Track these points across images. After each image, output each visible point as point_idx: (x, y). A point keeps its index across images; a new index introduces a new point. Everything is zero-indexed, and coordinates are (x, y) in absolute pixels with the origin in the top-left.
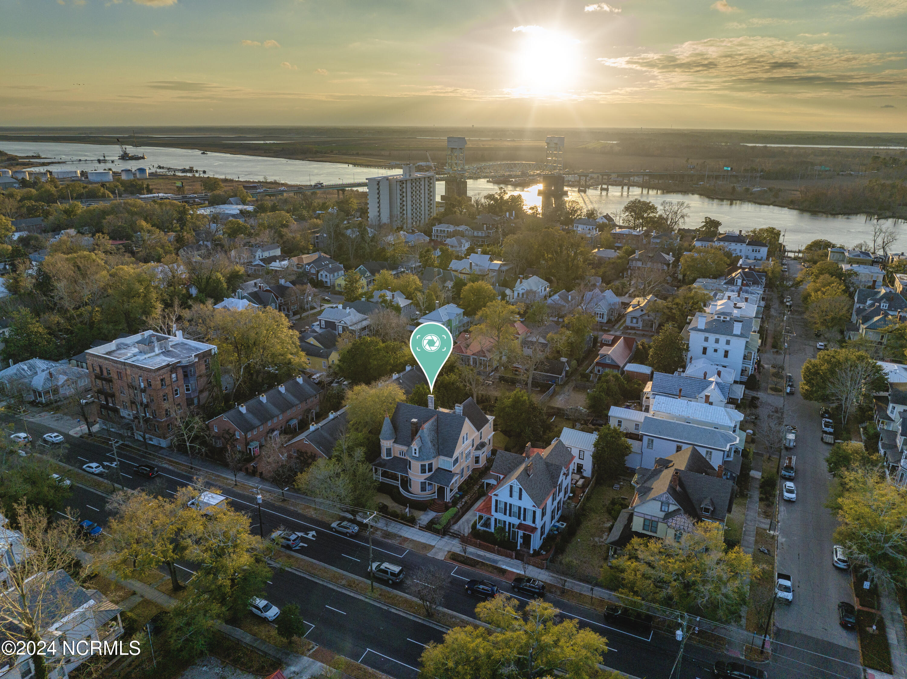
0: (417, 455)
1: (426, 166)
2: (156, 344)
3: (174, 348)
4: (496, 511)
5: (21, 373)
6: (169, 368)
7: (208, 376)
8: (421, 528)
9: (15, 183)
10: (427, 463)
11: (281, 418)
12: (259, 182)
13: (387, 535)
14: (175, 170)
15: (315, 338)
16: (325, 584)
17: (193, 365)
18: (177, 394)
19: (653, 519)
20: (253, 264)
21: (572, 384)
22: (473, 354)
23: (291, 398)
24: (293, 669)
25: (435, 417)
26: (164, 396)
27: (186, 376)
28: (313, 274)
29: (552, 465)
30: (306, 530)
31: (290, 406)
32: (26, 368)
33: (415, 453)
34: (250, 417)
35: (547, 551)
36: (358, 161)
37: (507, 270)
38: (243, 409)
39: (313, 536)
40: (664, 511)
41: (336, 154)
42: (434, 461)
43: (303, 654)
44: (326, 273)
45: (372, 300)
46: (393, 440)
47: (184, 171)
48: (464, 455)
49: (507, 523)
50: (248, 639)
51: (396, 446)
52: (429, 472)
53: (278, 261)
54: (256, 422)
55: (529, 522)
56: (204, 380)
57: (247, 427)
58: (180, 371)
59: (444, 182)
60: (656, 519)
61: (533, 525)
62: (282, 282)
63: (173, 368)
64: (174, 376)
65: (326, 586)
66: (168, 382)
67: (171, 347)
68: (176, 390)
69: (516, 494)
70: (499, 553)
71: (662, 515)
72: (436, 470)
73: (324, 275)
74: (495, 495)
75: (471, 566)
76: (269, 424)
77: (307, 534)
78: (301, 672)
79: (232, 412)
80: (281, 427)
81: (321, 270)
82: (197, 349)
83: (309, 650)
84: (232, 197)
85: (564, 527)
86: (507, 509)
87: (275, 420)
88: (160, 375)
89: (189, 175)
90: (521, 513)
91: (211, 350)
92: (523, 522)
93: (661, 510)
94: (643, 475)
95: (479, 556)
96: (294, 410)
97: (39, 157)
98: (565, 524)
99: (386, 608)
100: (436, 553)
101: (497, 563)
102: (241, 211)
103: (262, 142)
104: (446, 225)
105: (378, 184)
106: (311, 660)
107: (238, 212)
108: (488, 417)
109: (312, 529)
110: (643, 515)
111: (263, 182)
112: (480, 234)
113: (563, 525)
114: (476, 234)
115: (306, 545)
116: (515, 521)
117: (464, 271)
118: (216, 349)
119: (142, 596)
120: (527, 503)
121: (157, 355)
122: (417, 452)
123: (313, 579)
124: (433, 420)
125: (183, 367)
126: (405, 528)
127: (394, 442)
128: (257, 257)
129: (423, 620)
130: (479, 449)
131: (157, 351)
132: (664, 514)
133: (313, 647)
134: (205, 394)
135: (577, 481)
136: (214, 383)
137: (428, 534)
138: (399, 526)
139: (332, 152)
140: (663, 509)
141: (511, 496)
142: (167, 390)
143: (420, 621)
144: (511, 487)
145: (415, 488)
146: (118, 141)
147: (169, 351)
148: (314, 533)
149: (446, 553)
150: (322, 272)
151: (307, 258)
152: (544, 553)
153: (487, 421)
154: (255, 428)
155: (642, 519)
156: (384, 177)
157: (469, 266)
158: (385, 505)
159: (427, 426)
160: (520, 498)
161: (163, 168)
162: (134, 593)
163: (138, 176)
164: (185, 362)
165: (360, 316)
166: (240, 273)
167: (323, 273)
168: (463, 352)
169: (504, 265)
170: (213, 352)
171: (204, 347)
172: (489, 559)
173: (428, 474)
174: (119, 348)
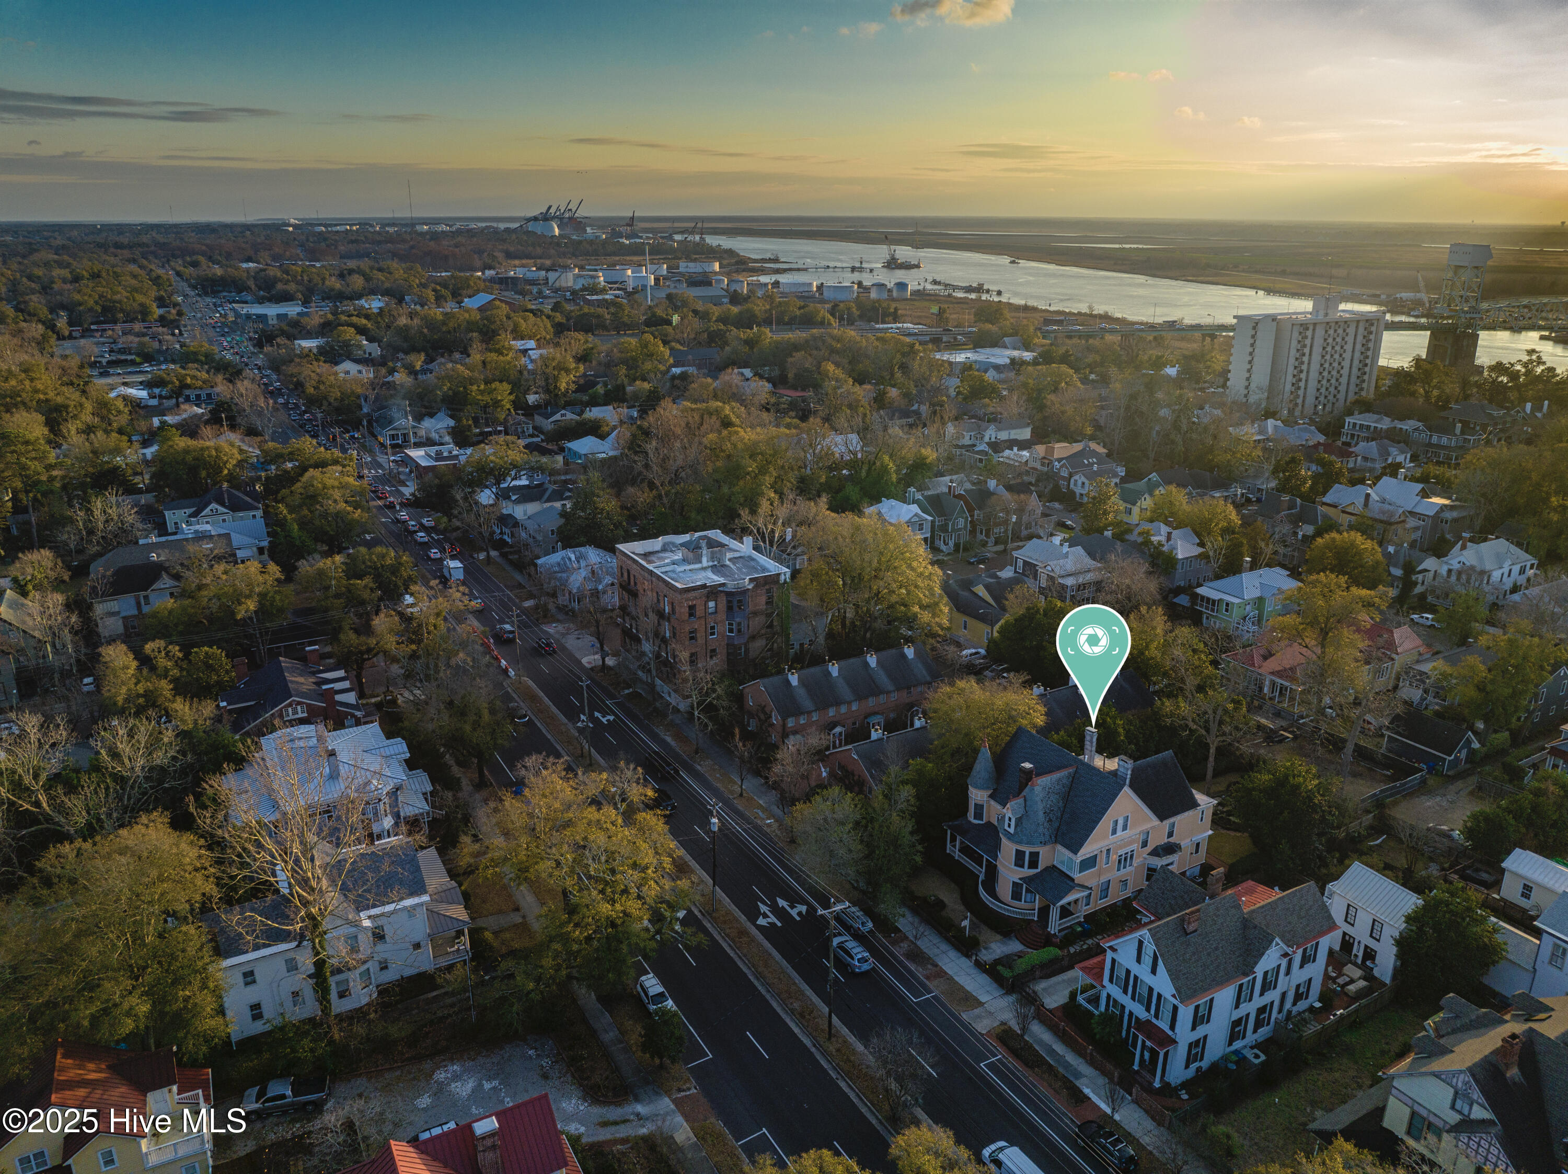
0: (1012, 830)
1: (1411, 301)
2: (705, 551)
3: (734, 564)
4: (1111, 981)
5: (565, 564)
6: (705, 591)
7: (769, 615)
8: (979, 965)
9: (724, 297)
10: (1028, 850)
11: (854, 707)
12: (1080, 314)
13: (917, 956)
14: (955, 288)
15: (987, 587)
16: (768, 997)
17: (745, 592)
18: (713, 634)
19: (1432, 1119)
20: (977, 449)
21: (1473, 780)
22: (1272, 673)
23: (883, 679)
24: (639, 1108)
25: (1071, 770)
26: (691, 633)
27: (730, 608)
28: (1063, 478)
29: (1255, 927)
30: (794, 899)
31: (875, 690)
32: (573, 557)
33: (1009, 826)
34: (801, 693)
35: (1192, 1096)
36: (1278, 286)
37: (1455, 520)
38: (794, 679)
39: (800, 914)
40: (1460, 1112)
41: (1243, 271)
42: (1043, 851)
43: (668, 1093)
44: (1083, 479)
45: (1127, 537)
46: (990, 792)
47: (969, 289)
48: (1114, 857)
49: (1127, 1012)
50: (609, 1036)
51: (992, 802)
52: (1029, 867)
53: (1015, 449)
54: (808, 704)
55: (1164, 1025)
56: (759, 621)
57: (791, 708)
58: (723, 600)
59: (1429, 333)
60: (1440, 1124)
61: (1170, 1033)
62: (992, 484)
63: (712, 592)
64: (711, 604)
65: (767, 1001)
66: (699, 612)
67: (730, 560)
68: (713, 628)
69: (1147, 960)
70: (1092, 1063)
71: (1453, 1118)
72: (1047, 869)
73: (1080, 483)
74: (1111, 948)
75: (1026, 1064)
76: (832, 712)
77: (792, 907)
78: (647, 1119)
79: (776, 679)
80: (854, 723)
81: (1076, 473)
82: (764, 569)
83: (680, 1090)
84: (1011, 335)
85: (1257, 1061)
86: (1129, 982)
87: (843, 709)
88: (687, 600)
89: (973, 296)
90: (1150, 999)
91: (779, 575)
92: (1154, 1021)
93: (1453, 1107)
94: (1457, 1017)
95: (1052, 1052)
96: (882, 698)
97: (776, 260)
98: (1263, 1057)
99: (833, 1075)
100: (979, 1017)
101: (1077, 1078)
102: (1013, 361)
103: (1117, 246)
104: (1376, 416)
105: (1254, 328)
106: (672, 1106)
107: (1008, 361)
108: (1200, 797)
109: (804, 901)
110: (1410, 1102)
111: (1085, 314)
112: (1444, 441)
113: (1257, 1056)
114: (1435, 439)
115: (779, 924)
116: (1140, 1011)
117: (1350, 510)
118: (788, 575)
119: (524, 917)
120: (1163, 984)
121: (704, 569)
122: (1013, 823)
123: (756, 983)
124: (1063, 773)
125: (729, 594)
126: (953, 954)
127: (991, 796)
128: (987, 439)
129: (881, 1122)
130: (1158, 855)
131: (705, 562)
132: (1458, 1117)
133: (689, 1089)
134: (759, 643)
135: (1352, 981)
136: (778, 629)
137: (984, 979)
138: (944, 946)
139: (1236, 266)
140: (1458, 1106)
141: (1139, 960)
142: (697, 625)
143: (874, 1122)
144: (1141, 943)
145: (1004, 889)
146: (886, 239)
147: (724, 566)
148: (804, 909)
149: (996, 1024)
150: (1076, 477)
151: (1061, 449)
152: (1185, 1097)
153: (1194, 804)
154: (802, 713)
155: (1407, 1111)
156: (1267, 316)
157: (1362, 500)
158: (942, 901)
159: (1042, 783)
160: (1154, 971)
161: (939, 283)
162: (517, 909)
163: (895, 294)
164: (731, 585)
165: (1089, 562)
166: (928, 461)
167: (1079, 478)
168: (1253, 665)
169: (1451, 508)
170: (782, 578)
171: (772, 566)
172: (1067, 1066)
173: (1027, 872)
174: (664, 549)
